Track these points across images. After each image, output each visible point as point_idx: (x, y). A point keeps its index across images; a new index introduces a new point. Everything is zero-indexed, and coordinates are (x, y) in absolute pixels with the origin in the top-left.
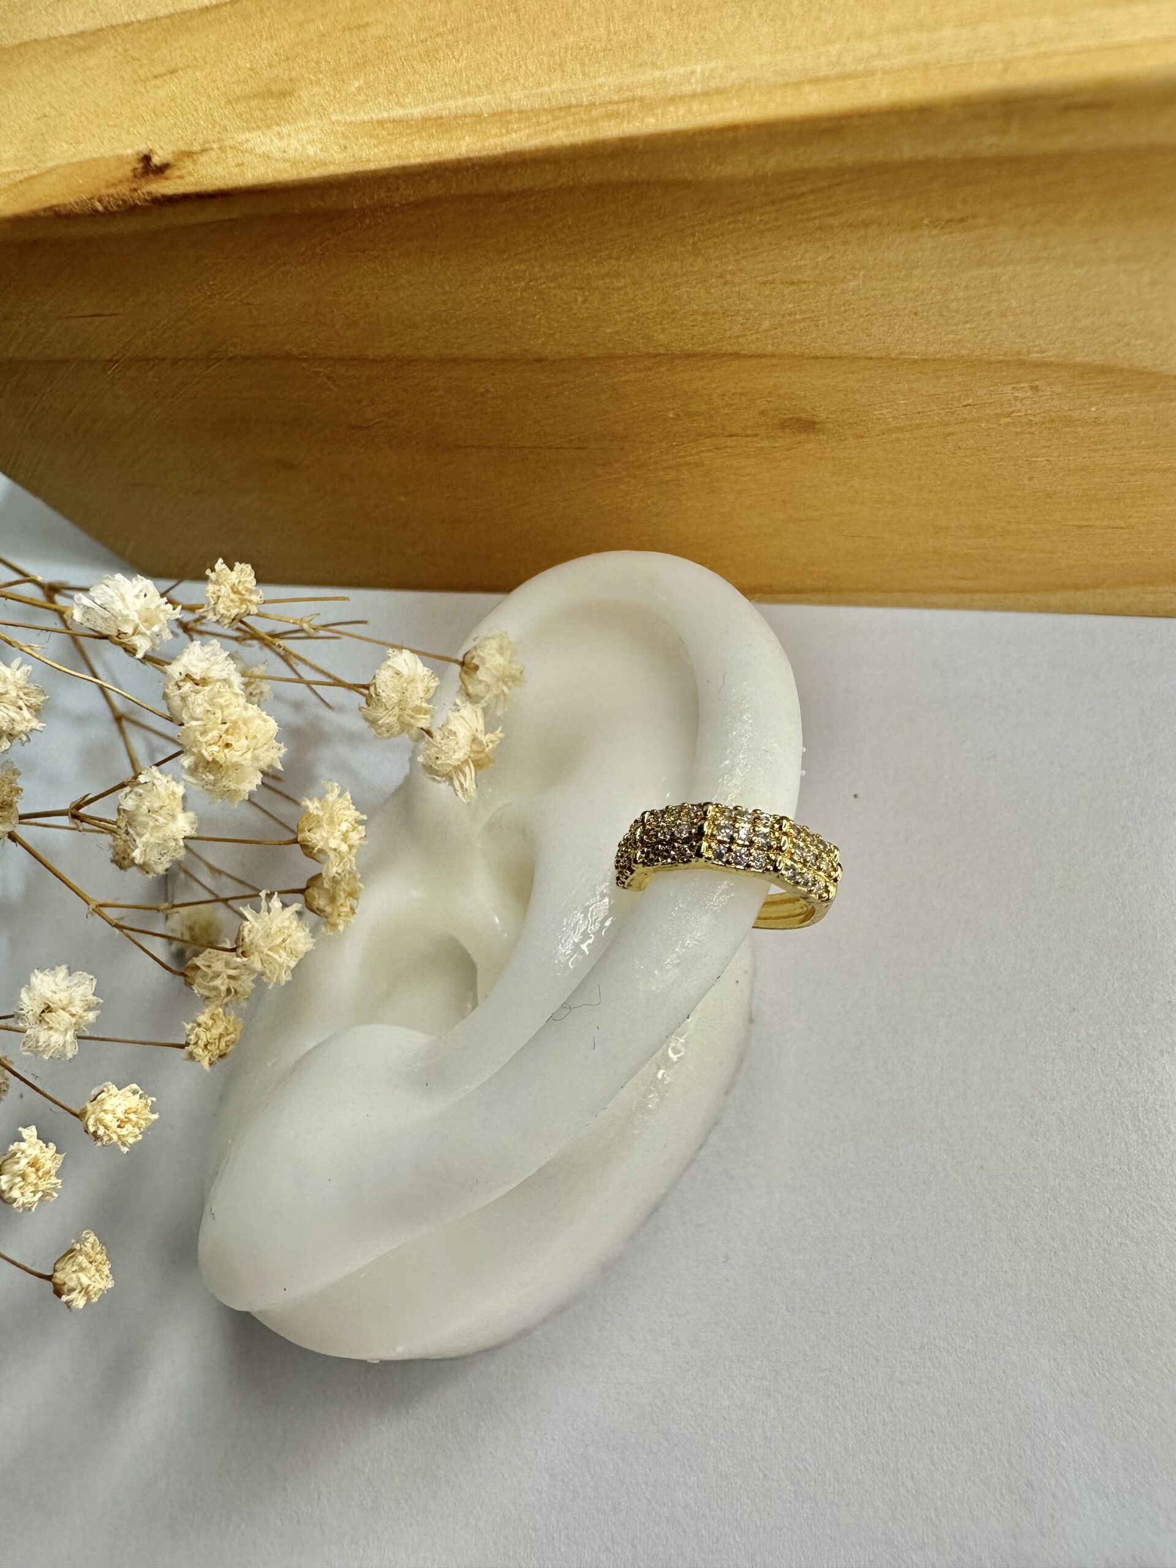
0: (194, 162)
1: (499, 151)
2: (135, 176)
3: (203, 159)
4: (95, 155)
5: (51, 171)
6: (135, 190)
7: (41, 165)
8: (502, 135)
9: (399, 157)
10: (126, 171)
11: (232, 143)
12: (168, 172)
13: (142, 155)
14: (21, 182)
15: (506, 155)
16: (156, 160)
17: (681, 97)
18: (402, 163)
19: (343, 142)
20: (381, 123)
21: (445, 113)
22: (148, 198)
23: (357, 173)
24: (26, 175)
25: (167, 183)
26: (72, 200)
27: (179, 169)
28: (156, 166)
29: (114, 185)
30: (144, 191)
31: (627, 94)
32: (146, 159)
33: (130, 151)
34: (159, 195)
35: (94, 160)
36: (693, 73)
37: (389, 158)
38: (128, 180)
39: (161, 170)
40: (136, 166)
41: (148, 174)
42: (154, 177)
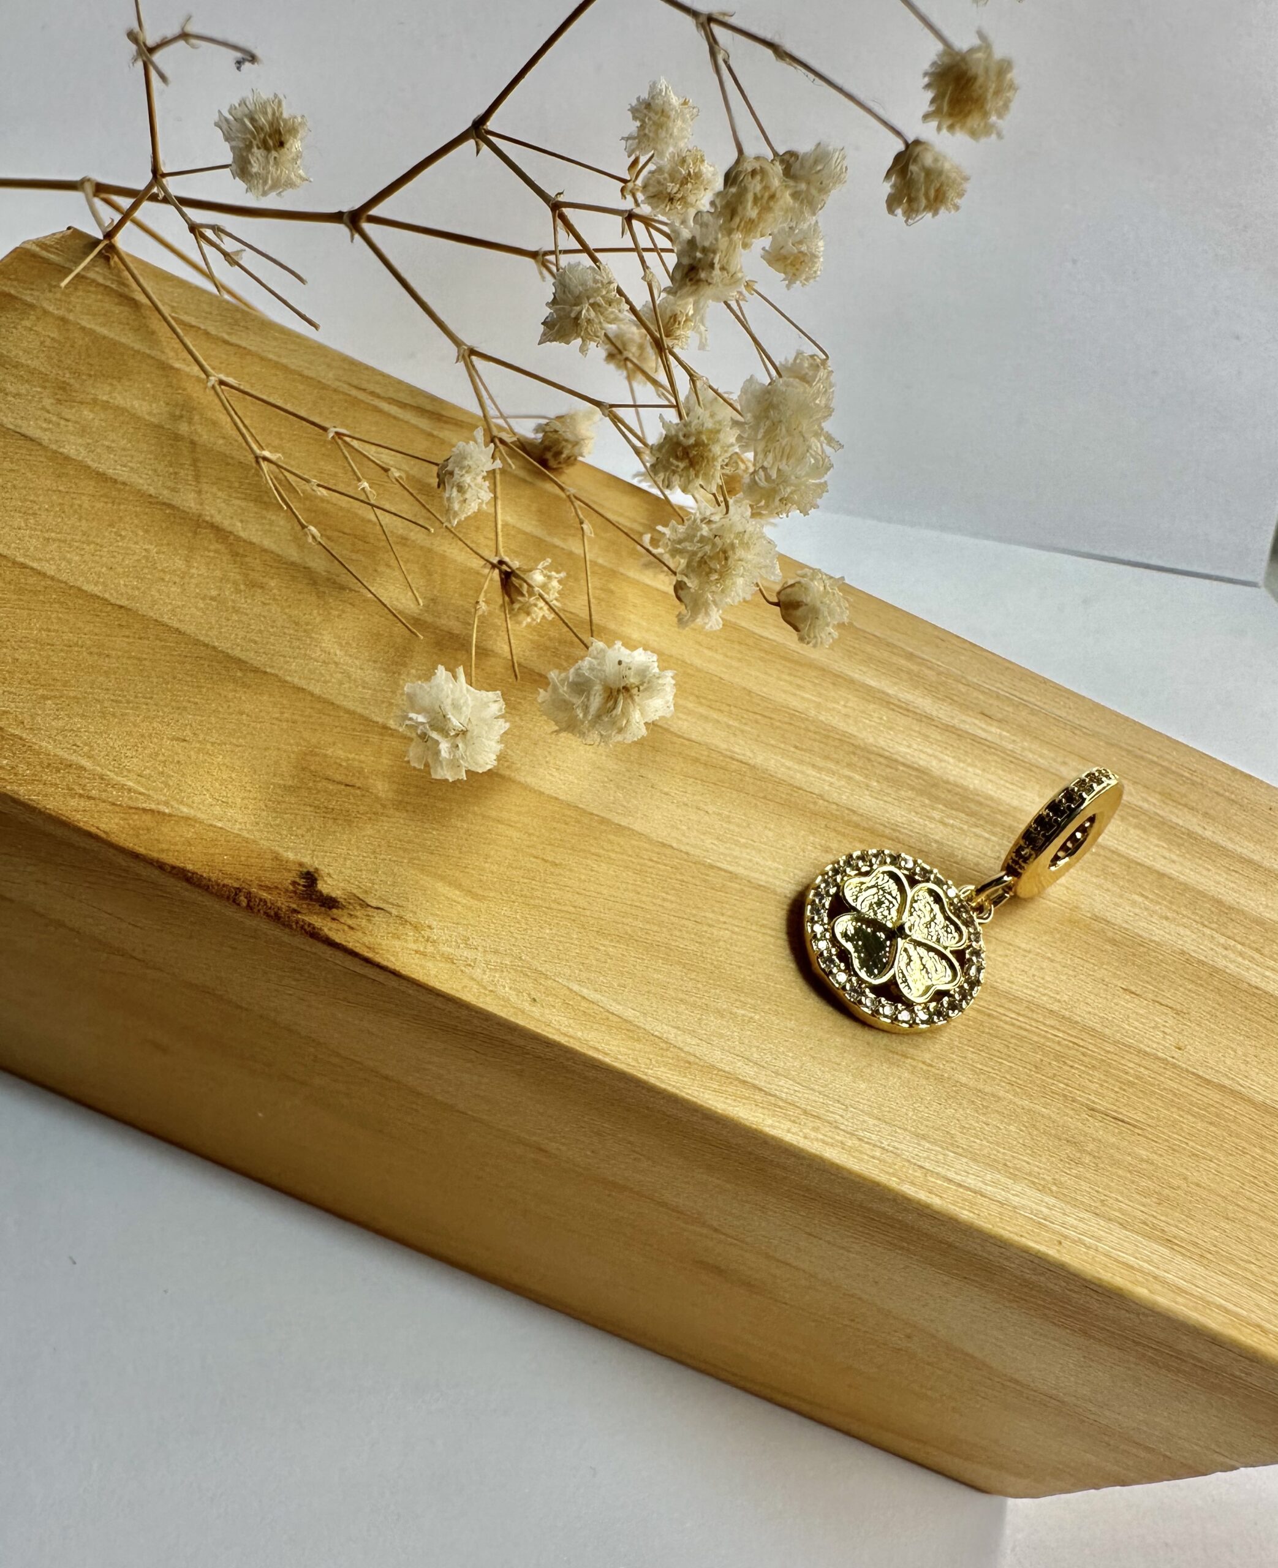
0: (369, 918)
2: (295, 892)
3: (378, 918)
4: (245, 834)
5: (187, 819)
6: (295, 911)
7: (174, 803)
10: (287, 879)
11: (411, 920)
12: (335, 911)
13: (305, 870)
14: (145, 810)
16: (324, 887)
20: (574, 993)
22: (308, 929)
23: (543, 1037)
24: (153, 806)
25: (334, 925)
27: (349, 915)
28: (321, 892)
29: (268, 889)
30: (306, 919)
32: (311, 878)
33: (291, 855)
34: (324, 933)
35: (246, 840)
37: (577, 1040)
38: (287, 891)
39: (329, 903)
40: (298, 880)
41: (311, 899)
42: (315, 906)
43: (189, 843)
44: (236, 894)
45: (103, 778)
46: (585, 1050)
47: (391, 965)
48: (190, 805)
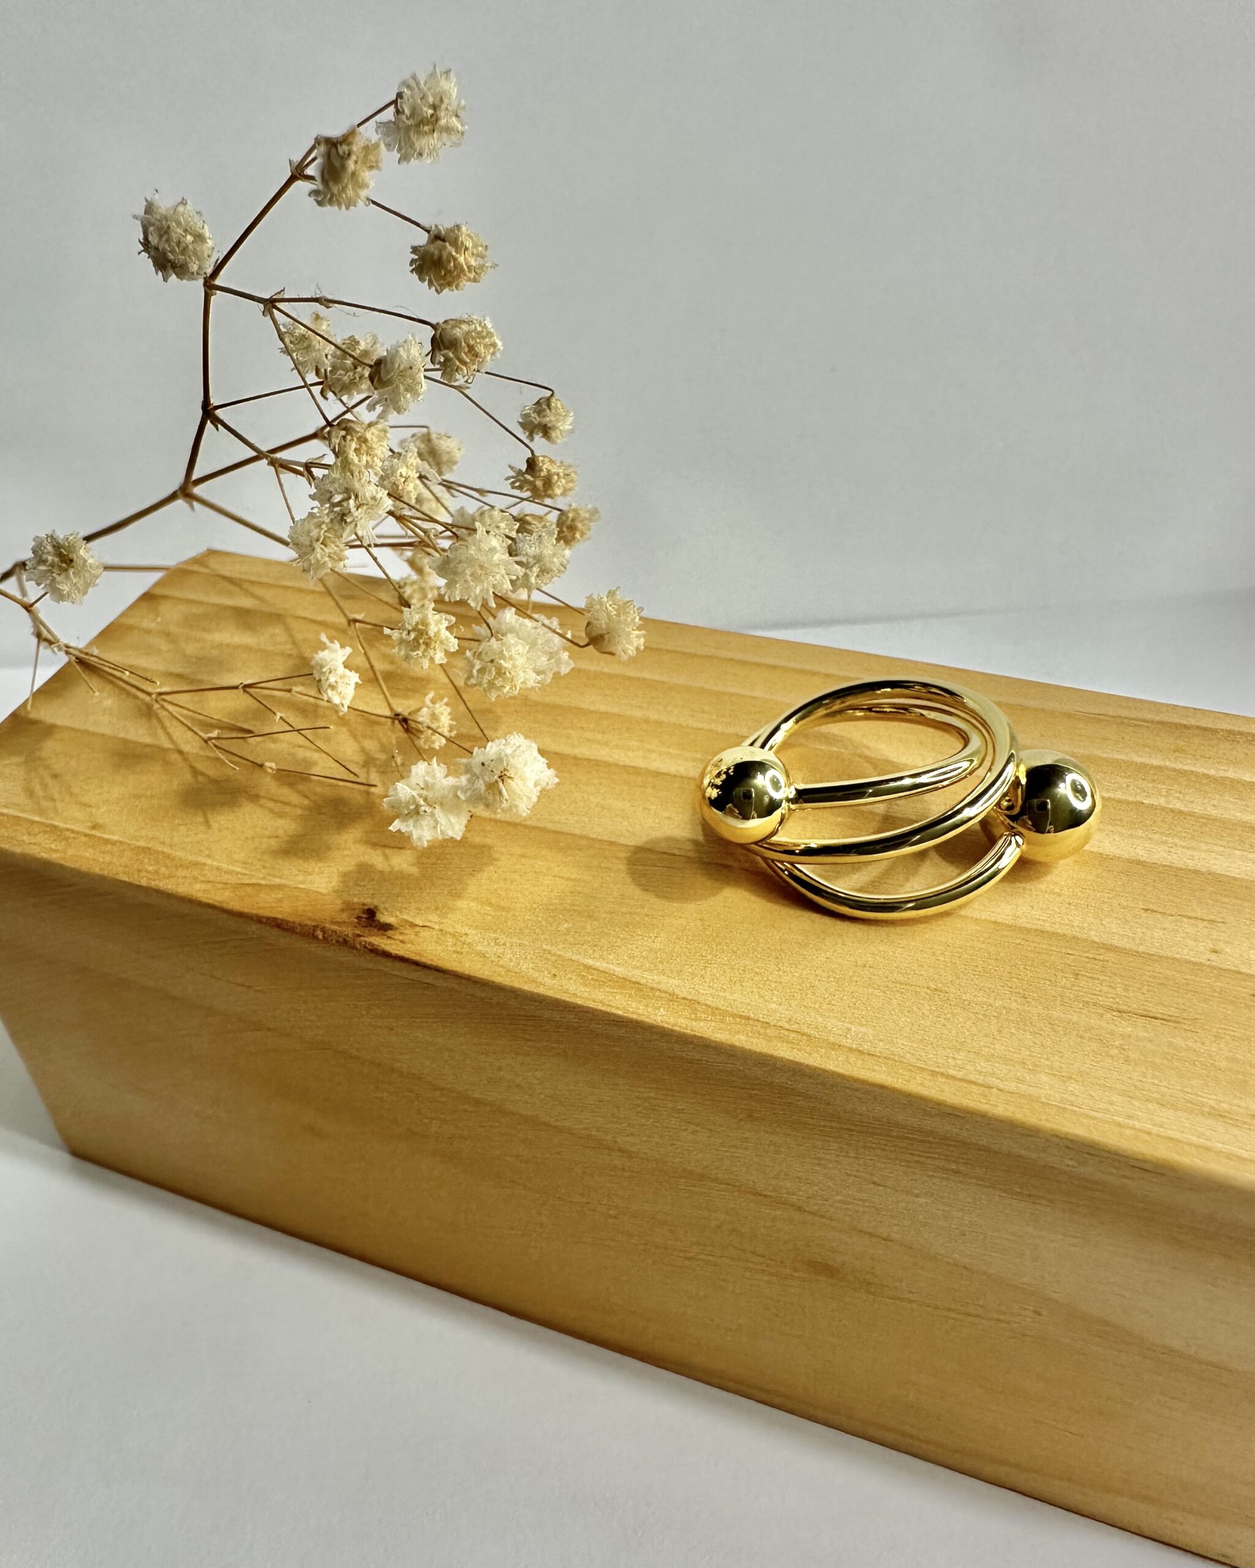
0: (417, 934)
1: (688, 1031)
2: (358, 923)
3: (425, 933)
4: (322, 890)
5: (279, 887)
6: (359, 936)
7: (269, 877)
8: (692, 1019)
9: (604, 1004)
10: (353, 915)
11: (451, 930)
12: (390, 933)
13: (366, 907)
14: (248, 885)
15: (695, 1036)
16: (381, 917)
17: (839, 1046)
18: (604, 1009)
19: (554, 971)
20: (588, 967)
21: (643, 981)
22: (370, 947)
23: (564, 1001)
24: (253, 881)
25: (389, 941)
26: (297, 920)
27: (402, 934)
28: (379, 922)
29: (337, 923)
30: (367, 939)
31: (795, 1027)
32: (371, 913)
33: (356, 900)
34: (379, 948)
35: (322, 894)
36: (850, 1030)
37: (594, 1001)
38: (352, 923)
39: (385, 928)
40: (361, 915)
41: (371, 926)
42: (376, 930)
43: (280, 900)
44: (314, 930)
45: (218, 869)
46: (600, 1007)
47: (434, 963)
48: (280, 877)
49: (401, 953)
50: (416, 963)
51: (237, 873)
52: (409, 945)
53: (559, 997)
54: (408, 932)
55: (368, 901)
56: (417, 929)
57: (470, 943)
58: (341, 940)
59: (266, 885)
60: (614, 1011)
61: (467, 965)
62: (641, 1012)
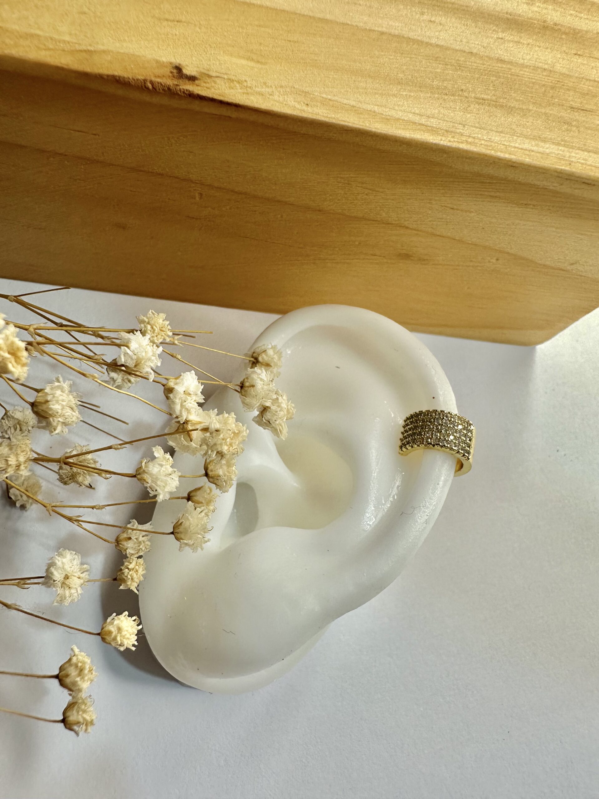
0: (215, 82)
2: (173, 76)
3: (218, 80)
4: (137, 53)
5: (105, 52)
6: (177, 85)
10: (167, 71)
11: (235, 79)
12: (197, 82)
13: (174, 65)
16: (187, 72)
19: (306, 102)
22: (187, 93)
24: (85, 48)
25: (199, 88)
26: (131, 76)
27: (205, 82)
28: (187, 75)
29: (159, 77)
32: (179, 69)
33: (164, 59)
35: (138, 56)
38: (169, 76)
39: (192, 79)
40: (172, 71)
41: (183, 78)
42: (187, 81)
43: (111, 62)
44: (145, 83)
45: (51, 39)
46: (338, 122)
47: (234, 102)
48: (103, 45)
49: (210, 96)
50: (221, 102)
51: (69, 43)
52: (213, 90)
53: (314, 118)
54: (209, 81)
55: (173, 60)
56: (214, 79)
57: (251, 87)
58: (166, 89)
59: (95, 51)
60: (346, 124)
61: (255, 101)
62: (361, 124)
